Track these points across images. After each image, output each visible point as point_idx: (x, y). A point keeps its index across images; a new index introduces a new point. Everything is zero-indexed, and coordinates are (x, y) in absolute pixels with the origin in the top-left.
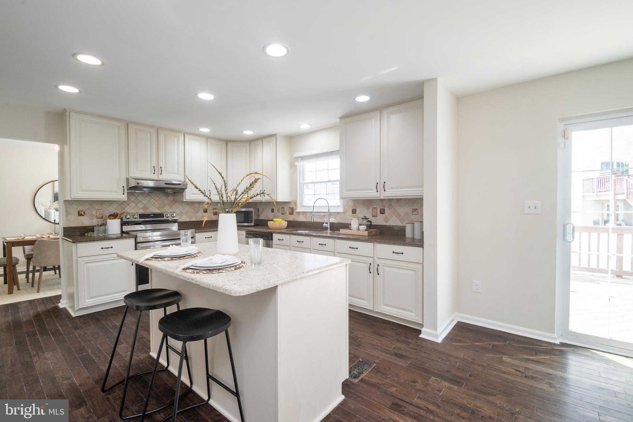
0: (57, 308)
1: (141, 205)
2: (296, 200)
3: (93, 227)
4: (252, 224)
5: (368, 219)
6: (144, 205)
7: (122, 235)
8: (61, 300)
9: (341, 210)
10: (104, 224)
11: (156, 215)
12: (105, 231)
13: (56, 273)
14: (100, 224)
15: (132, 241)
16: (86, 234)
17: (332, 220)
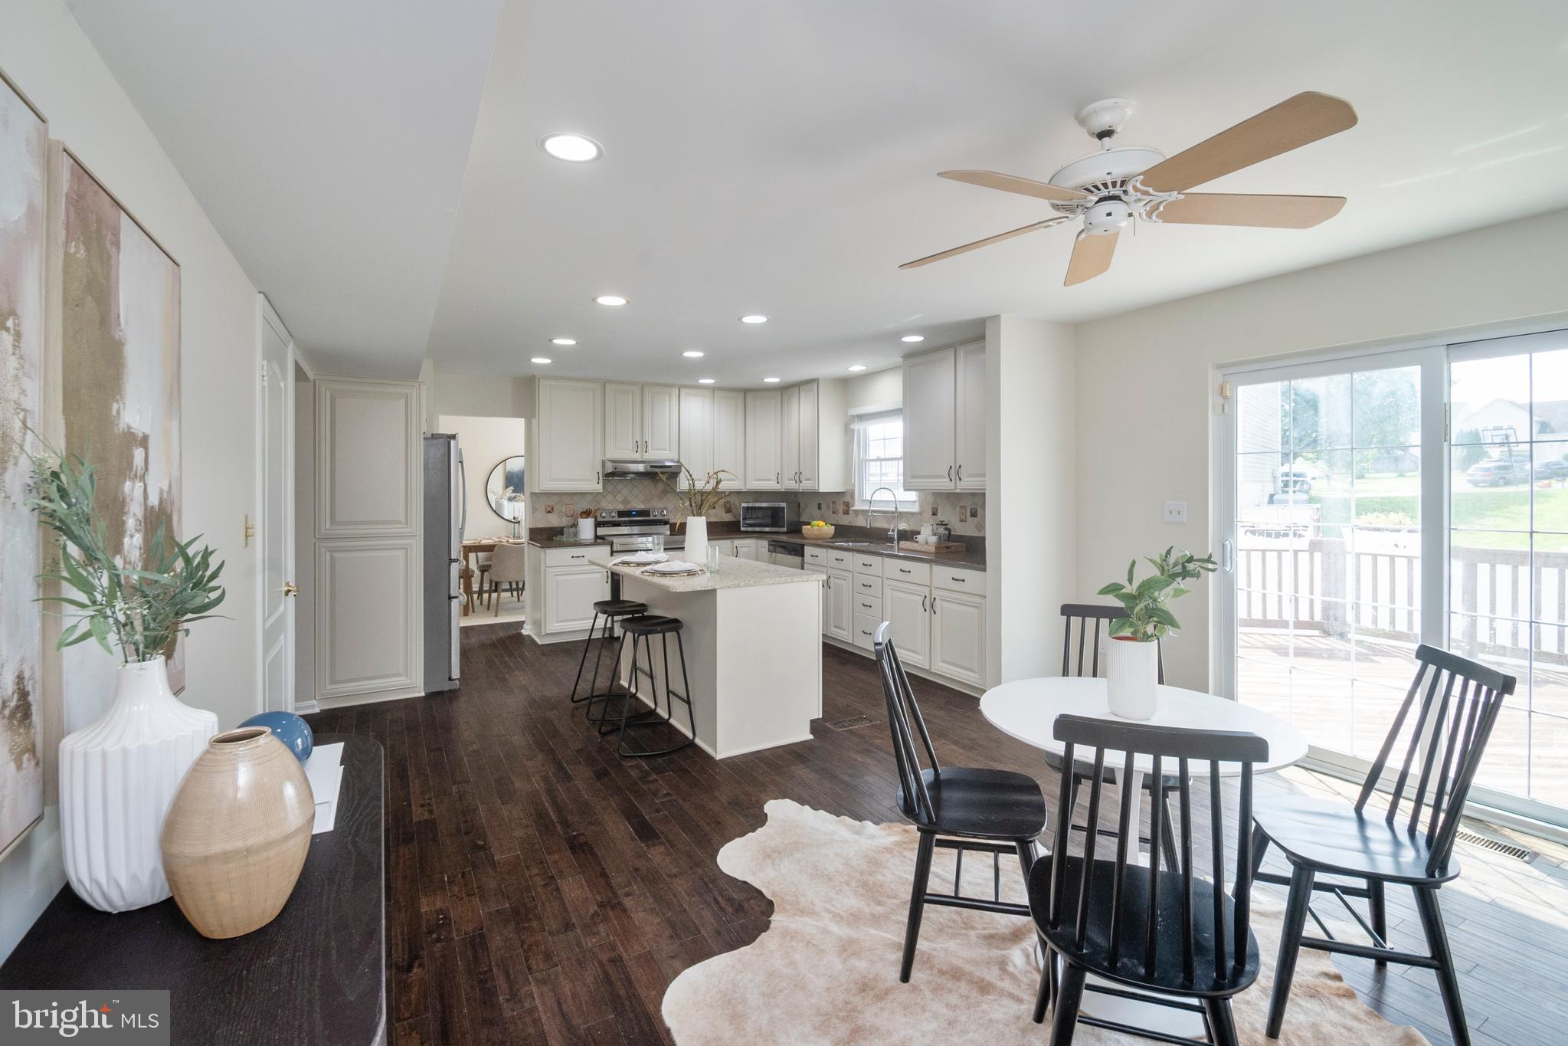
0: (520, 634)
1: (620, 498)
2: (854, 490)
3: (562, 528)
4: (785, 529)
5: (945, 525)
6: (623, 498)
7: (596, 541)
8: (524, 626)
9: (916, 509)
10: (575, 525)
11: (640, 513)
12: (576, 534)
13: (512, 595)
14: (570, 524)
15: (607, 549)
16: (555, 538)
17: (903, 526)
